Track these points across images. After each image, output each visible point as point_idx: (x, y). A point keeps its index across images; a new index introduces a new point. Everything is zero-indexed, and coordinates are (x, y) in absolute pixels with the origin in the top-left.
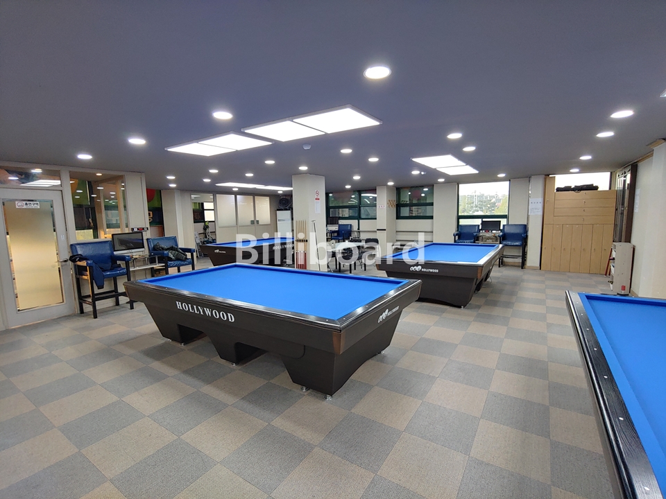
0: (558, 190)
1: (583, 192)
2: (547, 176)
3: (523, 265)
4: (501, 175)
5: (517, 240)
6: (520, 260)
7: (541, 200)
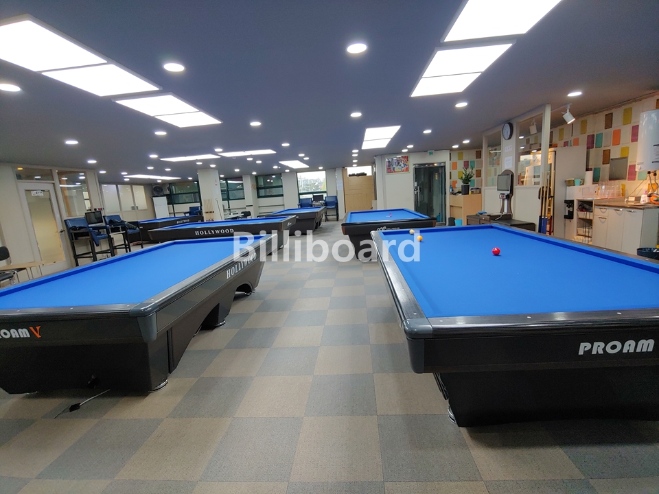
0: (350, 176)
1: (360, 177)
2: (343, 168)
3: (337, 219)
4: (321, 168)
5: (333, 205)
6: (336, 217)
7: (342, 181)
